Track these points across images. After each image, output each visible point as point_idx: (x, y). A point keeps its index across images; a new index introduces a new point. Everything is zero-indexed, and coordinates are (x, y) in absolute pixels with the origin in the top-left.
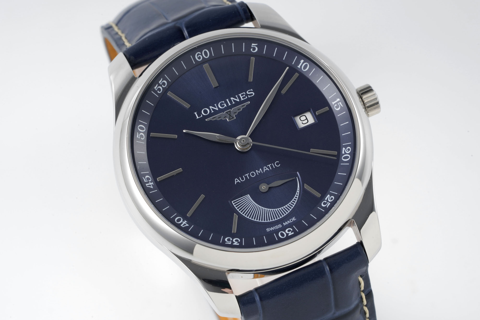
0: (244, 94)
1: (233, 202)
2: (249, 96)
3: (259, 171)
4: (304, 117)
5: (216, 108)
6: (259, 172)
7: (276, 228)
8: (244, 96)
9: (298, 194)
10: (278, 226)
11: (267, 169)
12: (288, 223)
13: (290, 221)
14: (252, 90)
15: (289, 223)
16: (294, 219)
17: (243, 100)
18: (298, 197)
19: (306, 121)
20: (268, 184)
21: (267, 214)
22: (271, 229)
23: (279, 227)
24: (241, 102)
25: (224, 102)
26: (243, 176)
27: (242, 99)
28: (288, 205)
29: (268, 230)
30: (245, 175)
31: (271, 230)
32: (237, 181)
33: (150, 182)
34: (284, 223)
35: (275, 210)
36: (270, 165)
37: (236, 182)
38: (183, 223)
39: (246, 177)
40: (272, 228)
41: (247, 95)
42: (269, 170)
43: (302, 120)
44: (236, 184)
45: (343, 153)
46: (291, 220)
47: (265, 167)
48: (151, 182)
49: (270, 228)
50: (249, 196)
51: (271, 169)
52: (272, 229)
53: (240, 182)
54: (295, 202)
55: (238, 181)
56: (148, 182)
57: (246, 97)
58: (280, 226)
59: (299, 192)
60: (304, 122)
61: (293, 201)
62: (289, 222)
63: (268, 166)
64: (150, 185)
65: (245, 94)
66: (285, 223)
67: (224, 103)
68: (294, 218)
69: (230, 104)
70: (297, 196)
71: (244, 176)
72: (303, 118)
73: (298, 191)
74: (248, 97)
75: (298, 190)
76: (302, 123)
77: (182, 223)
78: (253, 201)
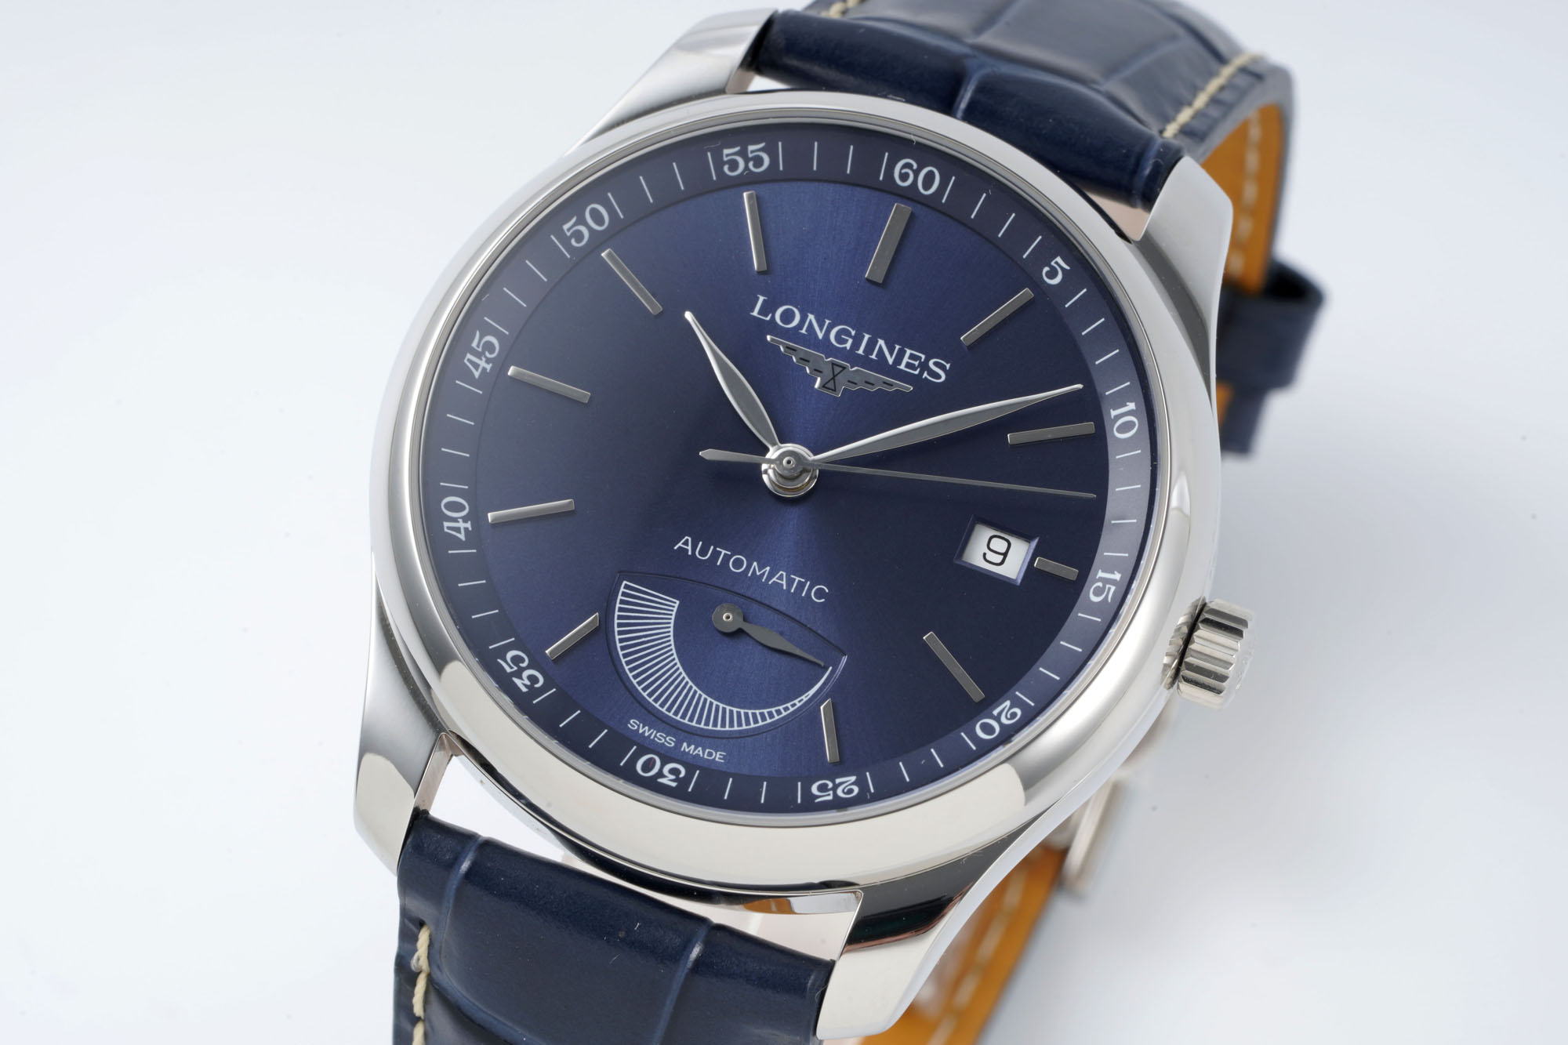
0: (920, 358)
1: (626, 585)
2: (925, 375)
3: (759, 571)
4: (1006, 544)
5: (821, 330)
6: (758, 573)
7: (655, 736)
8: (914, 365)
9: (792, 709)
10: (665, 738)
11: (784, 583)
12: (696, 752)
13: (704, 753)
14: (948, 366)
15: (698, 755)
16: (720, 758)
17: (901, 370)
18: (784, 714)
19: (998, 559)
20: (745, 620)
21: (672, 688)
22: (643, 727)
23: (666, 741)
24: (893, 371)
25: (853, 333)
26: (712, 547)
27: (902, 367)
28: (742, 711)
29: (634, 724)
30: (718, 549)
31: (641, 731)
32: (686, 543)
33: (485, 357)
34: (685, 744)
35: (700, 696)
36: (799, 581)
37: (680, 544)
38: (458, 522)
39: (716, 554)
40: (647, 728)
41: (924, 366)
42: (785, 588)
43: (991, 547)
44: (675, 548)
45: (995, 712)
46: (710, 754)
47: (784, 574)
48: (488, 361)
49: (641, 725)
50: (676, 605)
51: (792, 591)
52: (646, 731)
53: (690, 553)
54: (764, 719)
55: (688, 546)
56: (479, 355)
57: (919, 370)
58: (670, 742)
59: (798, 705)
60: (991, 556)
61: (762, 715)
62: (701, 753)
63: (792, 576)
64: (476, 366)
65: (922, 360)
66: (689, 746)
67: (850, 336)
68: (720, 755)
69: (861, 351)
70: (782, 711)
71: (714, 549)
72: (999, 545)
73: (800, 701)
74: (921, 373)
75: (802, 700)
76: (985, 554)
77: (455, 520)
78: (672, 625)
